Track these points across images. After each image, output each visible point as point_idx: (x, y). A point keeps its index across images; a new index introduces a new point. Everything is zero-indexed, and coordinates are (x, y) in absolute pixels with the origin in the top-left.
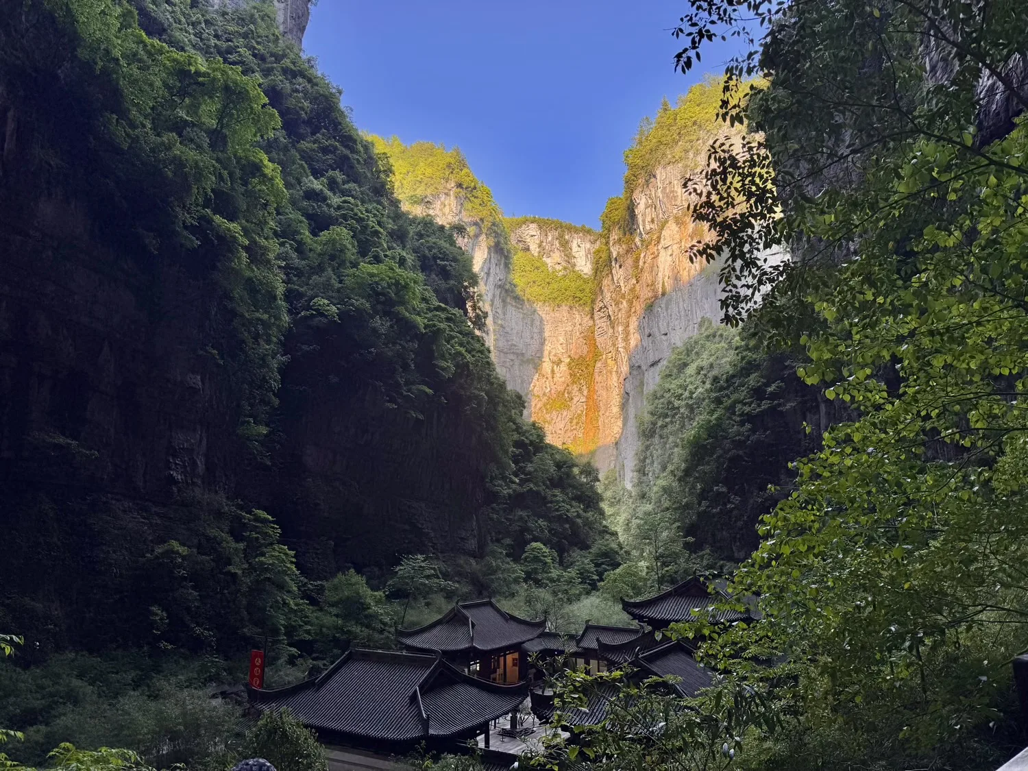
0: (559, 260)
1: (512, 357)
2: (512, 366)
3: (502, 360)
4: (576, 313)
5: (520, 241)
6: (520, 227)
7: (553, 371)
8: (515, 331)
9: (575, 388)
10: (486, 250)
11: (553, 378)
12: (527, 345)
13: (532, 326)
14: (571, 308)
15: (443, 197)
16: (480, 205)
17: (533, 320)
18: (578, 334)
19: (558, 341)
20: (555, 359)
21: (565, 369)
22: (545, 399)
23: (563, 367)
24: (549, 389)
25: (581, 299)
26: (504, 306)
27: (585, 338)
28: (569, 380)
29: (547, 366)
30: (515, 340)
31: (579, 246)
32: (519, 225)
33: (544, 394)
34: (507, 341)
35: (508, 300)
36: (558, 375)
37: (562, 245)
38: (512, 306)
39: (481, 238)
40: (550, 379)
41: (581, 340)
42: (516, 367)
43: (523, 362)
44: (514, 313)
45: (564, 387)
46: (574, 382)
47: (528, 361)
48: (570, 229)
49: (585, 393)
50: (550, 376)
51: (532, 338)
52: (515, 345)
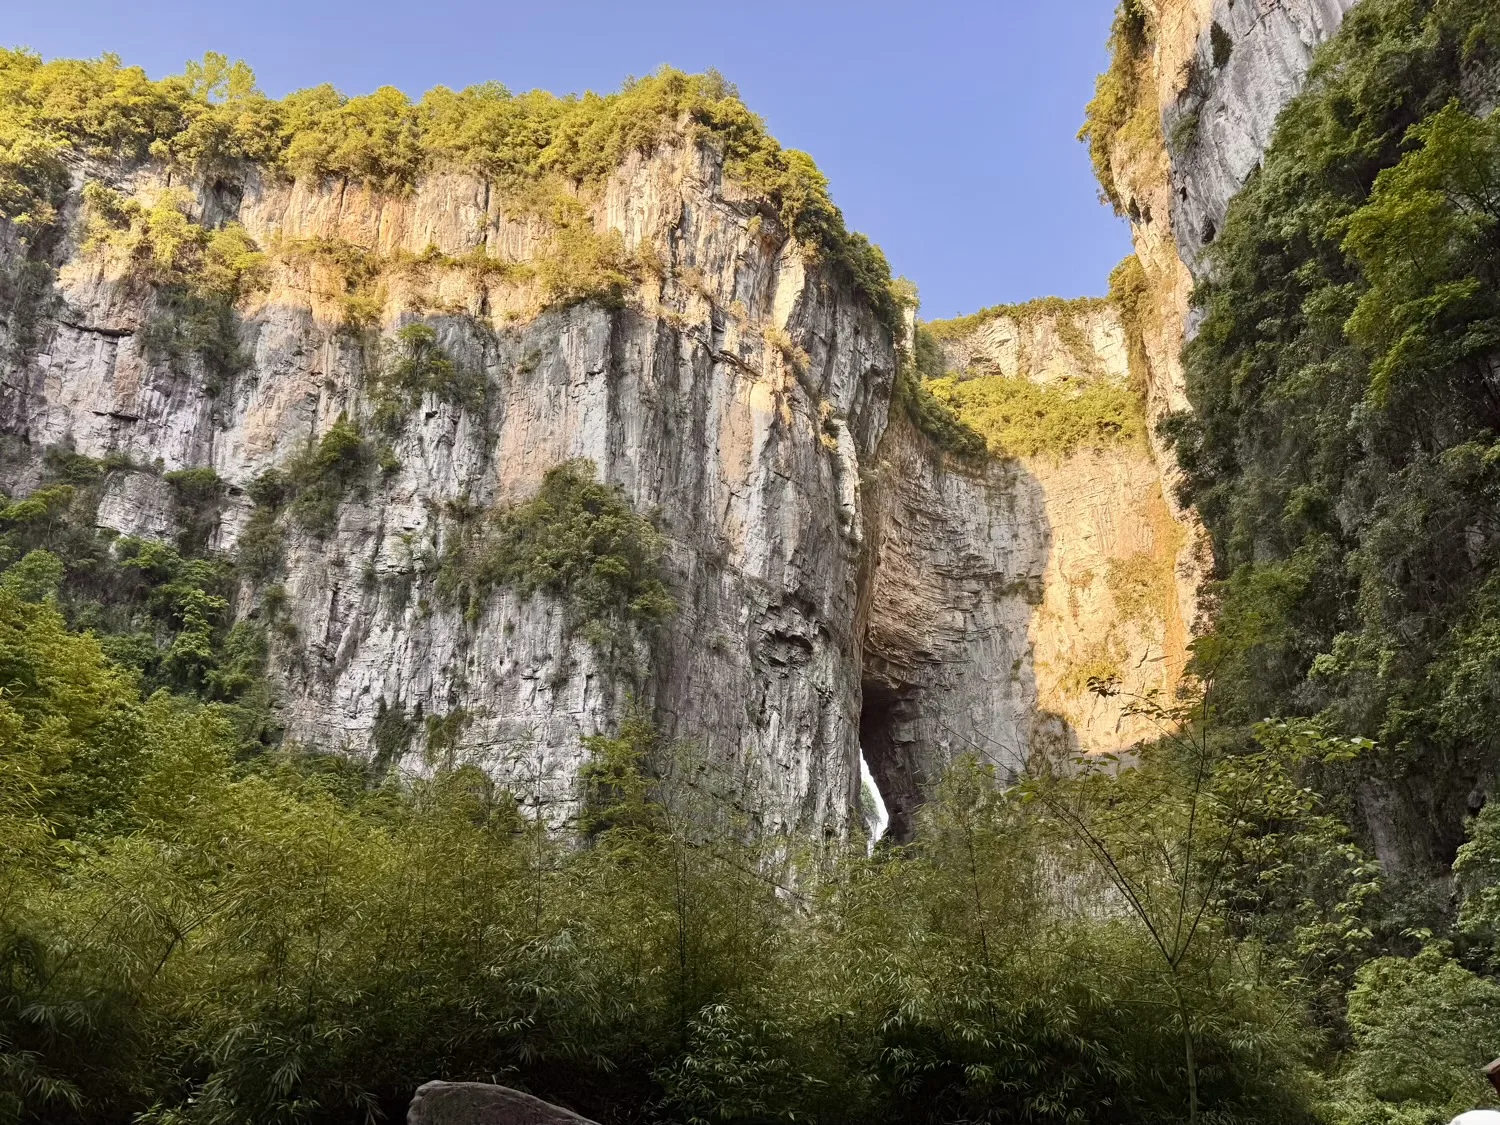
0: (1063, 371)
1: (974, 585)
2: (976, 606)
3: (952, 594)
4: (1114, 461)
5: (978, 360)
6: (975, 331)
7: (1074, 604)
8: (971, 526)
9: (1132, 628)
10: (802, 272)
11: (1075, 616)
12: (1006, 553)
13: (1011, 509)
14: (1098, 452)
15: (666, 151)
16: (768, 163)
17: (1012, 499)
18: (1124, 505)
19: (1077, 532)
20: (1077, 573)
21: (1101, 590)
22: (1060, 669)
23: (1099, 588)
24: (1068, 643)
25: (1117, 427)
26: (937, 475)
27: (1142, 513)
28: (1114, 613)
29: (1056, 593)
30: (974, 545)
31: (1108, 335)
32: (971, 327)
33: (1059, 657)
34: (958, 550)
35: (945, 459)
36: (1088, 608)
37: (1066, 340)
38: (958, 472)
39: (787, 249)
40: (1068, 618)
41: (1134, 517)
42: (987, 608)
43: (999, 596)
44: (963, 486)
45: (1102, 635)
46: (1126, 616)
47: (1014, 589)
48: (1081, 308)
49: (1159, 634)
50: (1066, 612)
51: (1015, 536)
52: (976, 558)
